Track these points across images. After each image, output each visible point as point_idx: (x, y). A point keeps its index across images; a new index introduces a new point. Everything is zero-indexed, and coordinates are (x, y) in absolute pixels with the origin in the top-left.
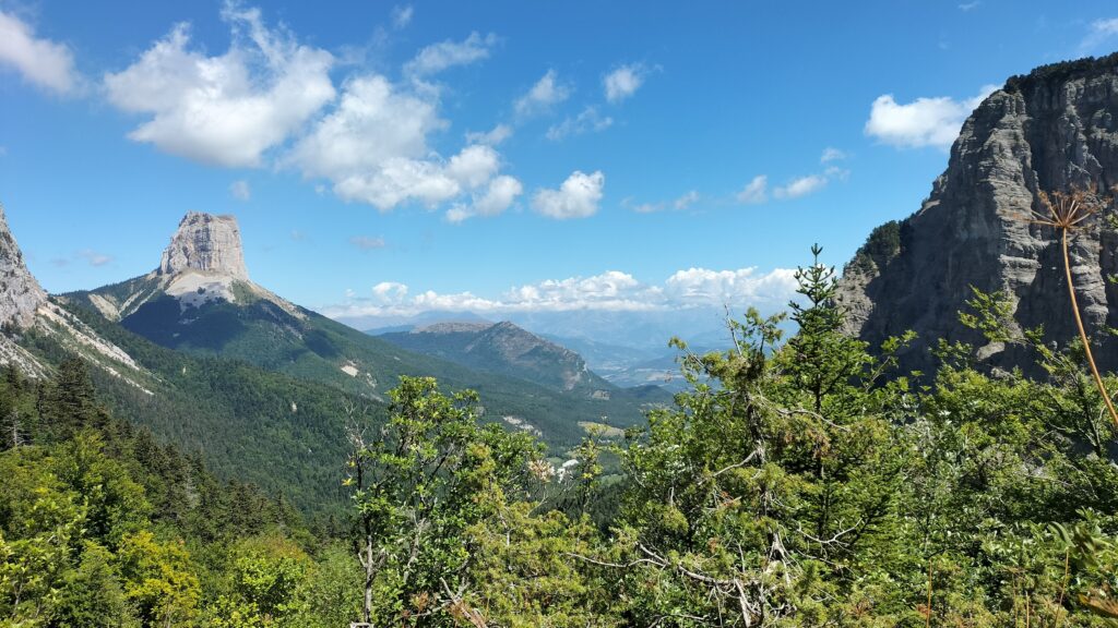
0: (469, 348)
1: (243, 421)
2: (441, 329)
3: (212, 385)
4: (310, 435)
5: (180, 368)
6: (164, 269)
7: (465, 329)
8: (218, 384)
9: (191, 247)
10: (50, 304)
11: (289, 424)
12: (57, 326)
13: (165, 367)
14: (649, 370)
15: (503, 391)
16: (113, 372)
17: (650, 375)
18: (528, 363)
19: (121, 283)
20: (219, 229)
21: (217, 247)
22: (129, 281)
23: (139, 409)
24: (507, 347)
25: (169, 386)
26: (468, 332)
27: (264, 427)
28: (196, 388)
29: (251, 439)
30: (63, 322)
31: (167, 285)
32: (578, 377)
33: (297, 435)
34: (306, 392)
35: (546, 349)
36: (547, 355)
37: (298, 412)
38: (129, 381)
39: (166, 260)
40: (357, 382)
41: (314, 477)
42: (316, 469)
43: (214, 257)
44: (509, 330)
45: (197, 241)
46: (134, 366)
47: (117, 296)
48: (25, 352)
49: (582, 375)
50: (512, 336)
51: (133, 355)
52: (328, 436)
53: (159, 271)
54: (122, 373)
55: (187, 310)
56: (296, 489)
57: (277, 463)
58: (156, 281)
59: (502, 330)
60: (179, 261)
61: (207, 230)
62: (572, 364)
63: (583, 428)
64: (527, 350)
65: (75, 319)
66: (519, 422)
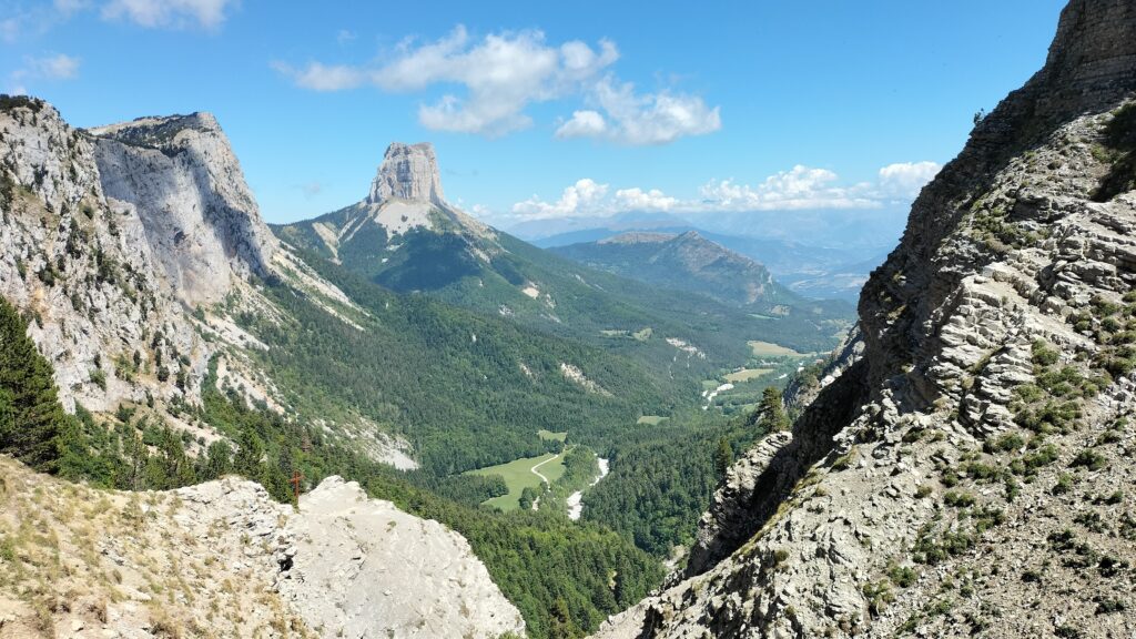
0: (654, 259)
1: (433, 352)
2: (627, 239)
3: (409, 319)
4: (487, 363)
5: (383, 303)
6: (373, 198)
7: (650, 239)
8: (413, 317)
9: (394, 177)
10: (282, 251)
11: (468, 353)
12: (288, 272)
13: (372, 303)
14: (850, 275)
15: (677, 309)
16: (331, 310)
17: (851, 281)
18: (711, 275)
19: (339, 211)
20: (417, 160)
21: (416, 177)
22: (344, 209)
23: (351, 346)
24: (691, 258)
25: (375, 320)
26: (653, 243)
27: (449, 356)
28: (395, 322)
29: (438, 368)
30: (293, 267)
31: (376, 214)
32: (761, 290)
33: (475, 364)
34: (484, 324)
35: (731, 260)
36: (731, 266)
37: (477, 343)
38: (344, 319)
39: (374, 189)
40: (537, 305)
41: (487, 402)
42: (489, 395)
43: (413, 187)
44: (694, 240)
45: (399, 173)
46: (348, 304)
47: (336, 224)
48: (266, 300)
49: (766, 288)
50: (697, 246)
51: (347, 292)
52: (501, 365)
53: (369, 200)
54: (338, 311)
55: (394, 238)
56: (470, 413)
57: (458, 389)
58: (366, 210)
59: (687, 241)
60: (385, 191)
61: (407, 162)
62: (756, 276)
63: (752, 348)
64: (711, 262)
65: (302, 263)
66: (684, 344)
